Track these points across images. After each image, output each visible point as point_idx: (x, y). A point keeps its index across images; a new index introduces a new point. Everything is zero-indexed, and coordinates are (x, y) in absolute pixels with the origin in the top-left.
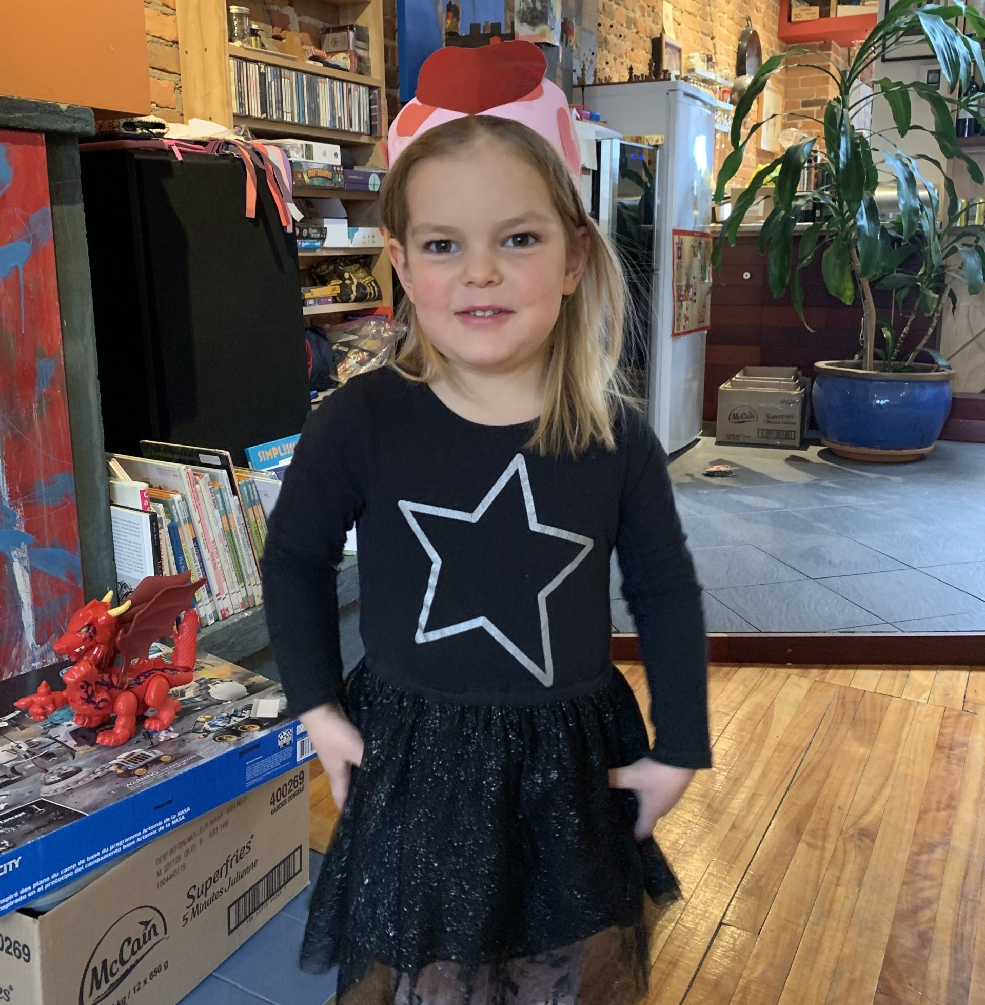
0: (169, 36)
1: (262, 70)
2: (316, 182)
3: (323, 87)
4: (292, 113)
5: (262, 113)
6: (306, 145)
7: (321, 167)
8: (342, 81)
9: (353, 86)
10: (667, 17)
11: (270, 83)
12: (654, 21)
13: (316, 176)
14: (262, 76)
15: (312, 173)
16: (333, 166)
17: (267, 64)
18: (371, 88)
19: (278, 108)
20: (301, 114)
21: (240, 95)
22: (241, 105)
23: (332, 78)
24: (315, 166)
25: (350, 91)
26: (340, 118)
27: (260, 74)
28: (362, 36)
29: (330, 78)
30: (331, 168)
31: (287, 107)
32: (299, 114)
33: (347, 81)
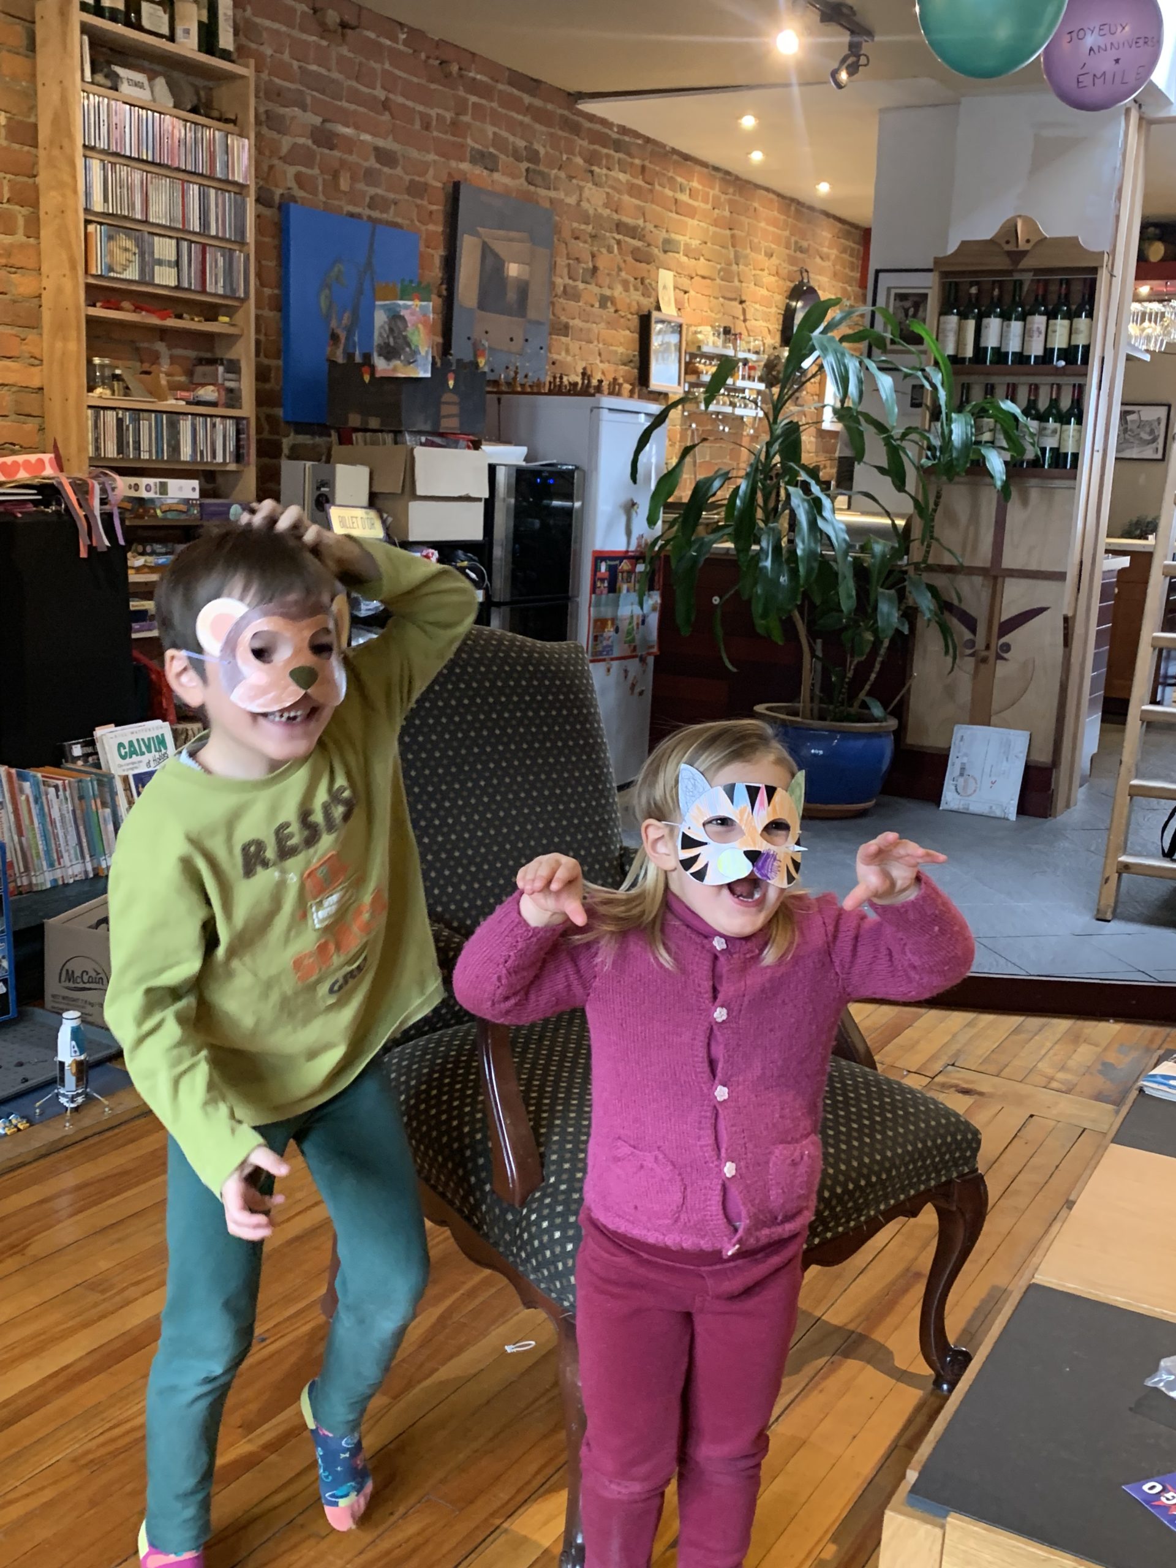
0: (36, 383)
1: (120, 415)
2: (169, 516)
3: (185, 426)
4: (150, 451)
5: (118, 453)
6: (161, 483)
7: (175, 501)
8: (206, 415)
9: (218, 420)
10: (665, 287)
11: (128, 427)
12: (643, 295)
13: (169, 510)
14: (120, 422)
15: (164, 508)
16: (189, 499)
17: (126, 410)
18: (238, 420)
19: (134, 449)
20: (159, 451)
21: (97, 440)
22: (97, 448)
23: (195, 414)
24: (169, 501)
25: (214, 425)
26: (202, 452)
27: (118, 419)
28: (233, 367)
29: (192, 414)
30: (187, 501)
31: (144, 445)
32: (157, 452)
33: (211, 416)
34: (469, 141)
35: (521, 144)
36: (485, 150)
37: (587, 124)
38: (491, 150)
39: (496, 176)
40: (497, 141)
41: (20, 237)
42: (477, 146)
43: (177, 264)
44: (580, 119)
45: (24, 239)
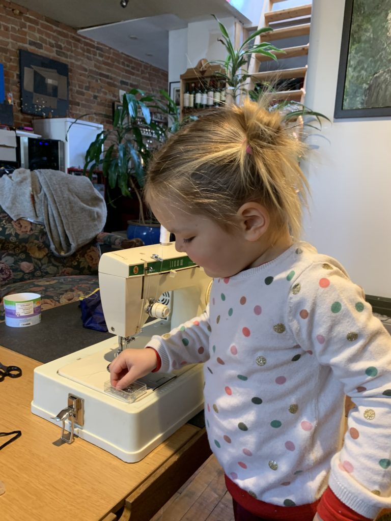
12: (113, 97)
34: (28, 37)
35: (53, 42)
36: (36, 41)
37: (83, 40)
38: (38, 42)
39: (41, 51)
40: (41, 39)
42: (31, 39)
44: (80, 38)
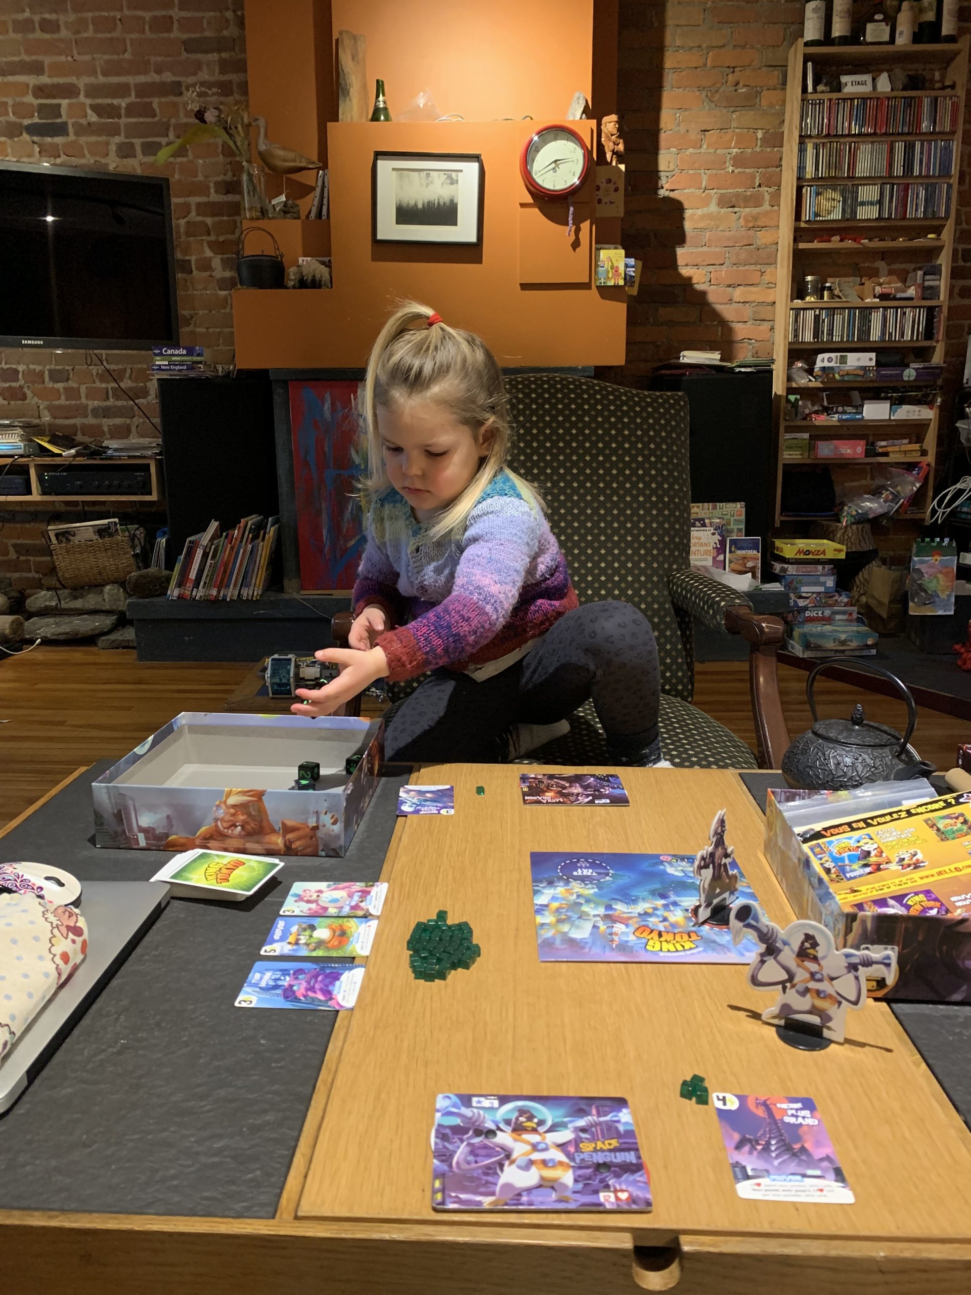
0: (770, 299)
1: (817, 313)
2: (846, 378)
3: (876, 316)
4: (842, 337)
5: (814, 338)
6: (843, 356)
7: (853, 368)
8: (897, 308)
9: (908, 309)
11: (823, 321)
13: (848, 374)
14: (817, 318)
15: (841, 373)
16: (866, 367)
17: (822, 309)
18: (930, 308)
19: (829, 334)
20: (851, 335)
21: (796, 330)
22: (796, 336)
23: (885, 308)
24: (847, 368)
25: (905, 313)
26: (890, 334)
27: (815, 316)
28: (935, 271)
30: (864, 368)
31: (837, 333)
32: (848, 336)
33: (902, 308)
41: (766, 207)
43: (880, 202)
45: (769, 208)
